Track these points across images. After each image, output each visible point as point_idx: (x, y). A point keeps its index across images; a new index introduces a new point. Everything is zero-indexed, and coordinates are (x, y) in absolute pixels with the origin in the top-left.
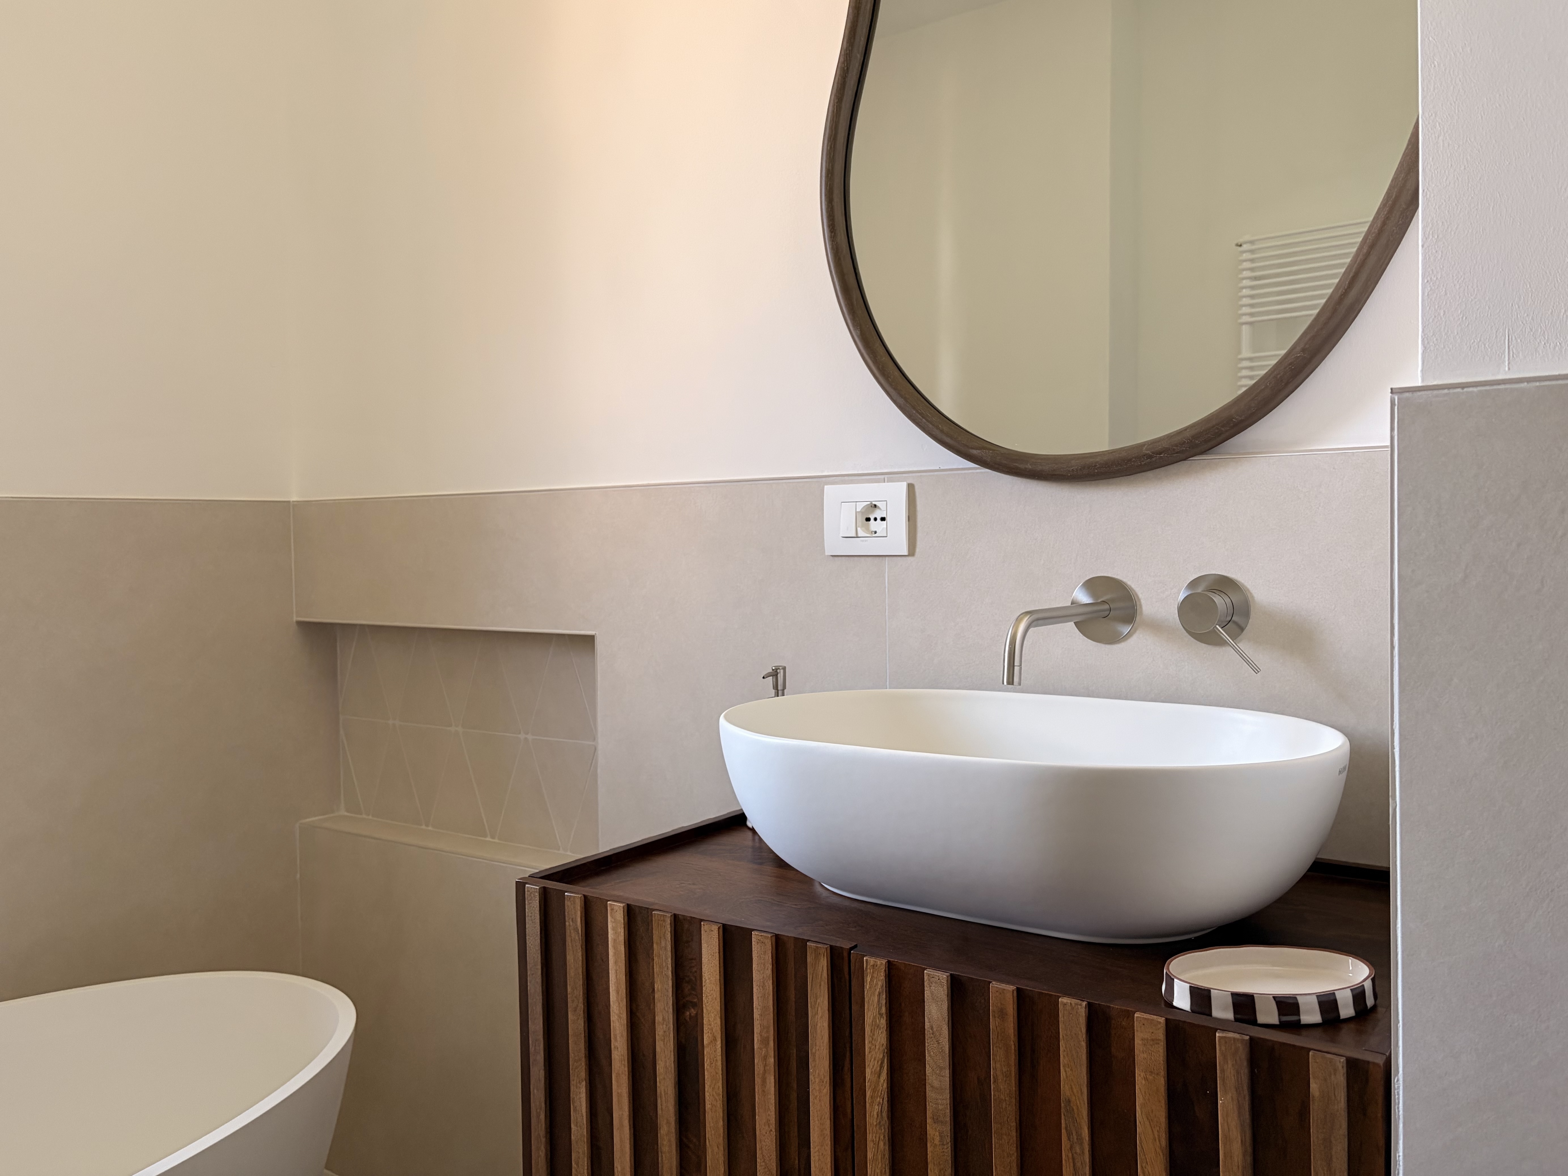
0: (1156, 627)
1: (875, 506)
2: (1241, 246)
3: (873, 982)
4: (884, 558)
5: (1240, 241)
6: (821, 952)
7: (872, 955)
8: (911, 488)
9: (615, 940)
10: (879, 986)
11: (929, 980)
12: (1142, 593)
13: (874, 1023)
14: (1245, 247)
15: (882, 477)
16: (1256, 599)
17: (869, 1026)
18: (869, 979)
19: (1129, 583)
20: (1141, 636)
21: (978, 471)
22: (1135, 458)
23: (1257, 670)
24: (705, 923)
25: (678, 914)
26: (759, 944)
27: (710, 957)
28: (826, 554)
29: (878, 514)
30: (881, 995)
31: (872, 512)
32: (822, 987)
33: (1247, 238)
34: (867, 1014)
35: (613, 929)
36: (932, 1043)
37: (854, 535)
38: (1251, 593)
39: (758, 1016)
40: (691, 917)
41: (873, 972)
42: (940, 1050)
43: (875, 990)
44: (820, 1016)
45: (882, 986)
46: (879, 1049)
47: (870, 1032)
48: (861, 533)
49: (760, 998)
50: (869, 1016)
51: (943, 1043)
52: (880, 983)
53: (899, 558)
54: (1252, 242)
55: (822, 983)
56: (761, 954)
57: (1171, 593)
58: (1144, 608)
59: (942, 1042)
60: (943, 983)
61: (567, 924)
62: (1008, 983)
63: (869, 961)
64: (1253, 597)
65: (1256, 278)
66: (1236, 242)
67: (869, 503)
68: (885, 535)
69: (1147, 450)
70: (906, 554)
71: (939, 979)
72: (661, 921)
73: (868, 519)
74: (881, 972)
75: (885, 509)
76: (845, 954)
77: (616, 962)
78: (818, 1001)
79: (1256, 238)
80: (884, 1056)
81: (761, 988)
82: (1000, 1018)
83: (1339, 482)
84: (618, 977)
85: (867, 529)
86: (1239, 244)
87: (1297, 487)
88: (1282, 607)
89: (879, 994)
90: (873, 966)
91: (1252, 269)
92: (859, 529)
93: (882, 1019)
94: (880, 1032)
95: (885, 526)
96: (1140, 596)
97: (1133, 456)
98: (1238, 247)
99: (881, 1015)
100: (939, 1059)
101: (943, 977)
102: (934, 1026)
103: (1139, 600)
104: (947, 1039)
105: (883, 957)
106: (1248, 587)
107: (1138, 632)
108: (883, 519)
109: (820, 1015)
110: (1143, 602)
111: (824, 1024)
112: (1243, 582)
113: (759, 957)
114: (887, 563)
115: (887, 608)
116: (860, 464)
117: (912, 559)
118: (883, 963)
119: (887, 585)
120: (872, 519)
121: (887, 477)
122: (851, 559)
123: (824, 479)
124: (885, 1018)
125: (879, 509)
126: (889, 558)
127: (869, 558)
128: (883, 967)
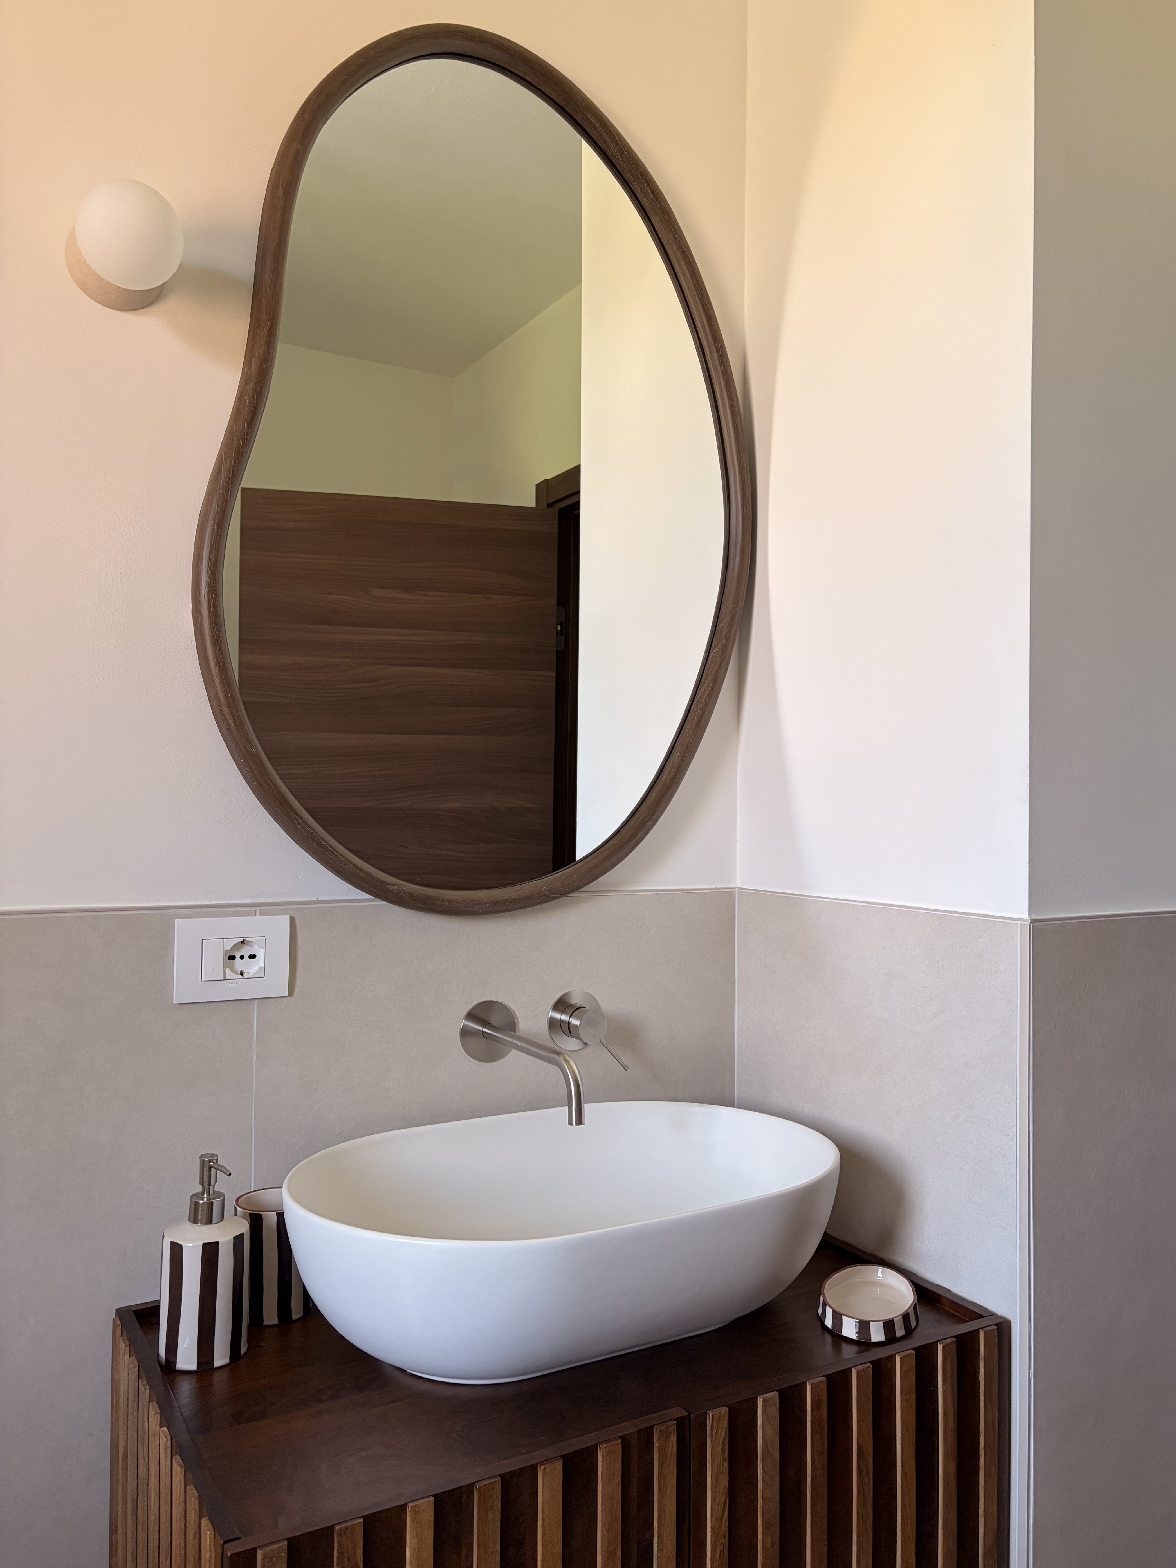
1: (242, 940)
3: (718, 1433)
4: (253, 1000)
6: (669, 1431)
7: (713, 1408)
8: (292, 920)
10: (723, 1434)
11: (765, 1405)
12: (519, 1012)
13: (718, 1471)
18: (714, 1433)
21: (370, 903)
22: (536, 897)
23: (626, 1068)
24: (546, 1466)
26: (608, 1456)
27: (552, 1499)
28: (173, 1003)
29: (246, 951)
30: (725, 1441)
31: (238, 949)
32: (671, 1465)
36: (767, 1460)
37: (223, 979)
41: (716, 1425)
42: (773, 1463)
43: (720, 1439)
45: (726, 1432)
46: (722, 1493)
48: (228, 974)
49: (607, 1512)
50: (713, 1468)
53: (274, 1000)
55: (672, 1460)
56: (611, 1465)
57: (542, 1011)
58: (521, 1025)
59: (774, 1455)
60: (776, 1401)
63: (711, 1415)
68: (263, 976)
69: (546, 890)
70: (286, 995)
71: (773, 1400)
73: (232, 958)
74: (725, 1421)
75: (260, 946)
76: (688, 1422)
78: (667, 1480)
80: (726, 1497)
81: (609, 1501)
82: (817, 1408)
85: (235, 971)
87: (630, 919)
89: (723, 1441)
90: (718, 1418)
92: (227, 970)
93: (725, 1463)
94: (723, 1476)
96: (519, 1016)
97: (535, 895)
99: (724, 1460)
100: (772, 1471)
101: (774, 1396)
102: (768, 1444)
103: (518, 1019)
104: (778, 1450)
105: (724, 1404)
108: (252, 957)
109: (668, 1493)
111: (673, 1500)
113: (608, 1470)
114: (256, 1007)
115: (255, 1057)
116: (215, 893)
117: (290, 999)
118: (726, 1411)
119: (255, 1032)
120: (238, 958)
121: (258, 909)
122: (207, 1005)
123: (170, 911)
124: (728, 1461)
125: (248, 945)
126: (260, 1000)
127: (233, 1002)
128: (727, 1414)
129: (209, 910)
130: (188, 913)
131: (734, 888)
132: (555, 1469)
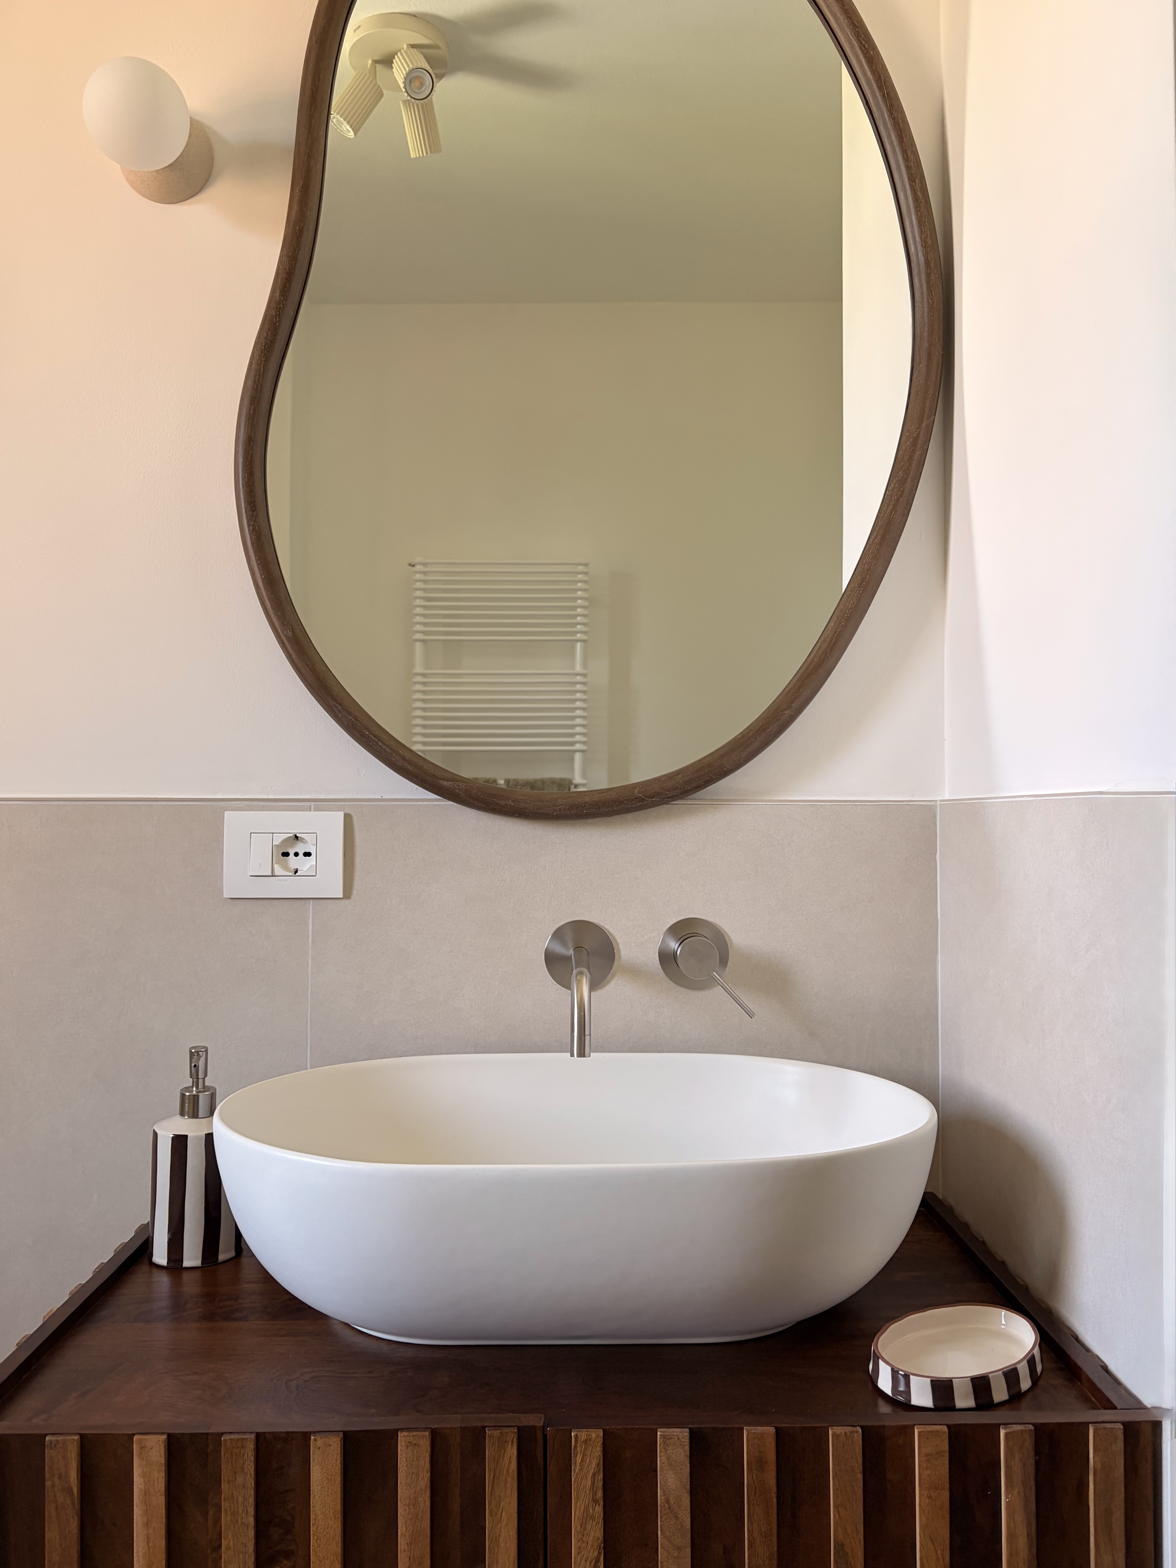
0: (635, 972)
1: (296, 837)
2: (413, 566)
3: (586, 1461)
4: (308, 901)
5: (413, 562)
6: (508, 1440)
7: (580, 1427)
8: (348, 818)
9: (146, 1493)
10: (594, 1466)
11: (664, 1443)
12: (620, 938)
13: (585, 1513)
14: (418, 568)
15: (308, 804)
16: (733, 941)
17: (578, 1519)
18: (579, 1459)
19: (607, 927)
20: (619, 982)
21: (439, 803)
22: (627, 800)
23: (751, 1015)
24: (318, 1437)
25: (264, 1433)
26: (409, 1448)
27: (325, 1482)
28: (224, 897)
29: (301, 848)
30: (597, 1475)
31: (292, 846)
32: (509, 1484)
33: (419, 559)
34: (576, 1505)
35: (144, 1475)
36: (668, 1520)
37: (270, 874)
38: (729, 937)
39: (406, 1547)
40: (288, 1432)
41: (585, 1449)
42: (680, 1527)
43: (588, 1472)
44: (504, 1524)
45: (598, 1464)
46: (592, 1546)
47: (579, 1527)
48: (278, 870)
49: (408, 1522)
50: (578, 1506)
51: (684, 1516)
52: (594, 1462)
53: (329, 901)
54: (425, 564)
55: (509, 1479)
56: (413, 1461)
57: (650, 937)
58: (622, 953)
59: (682, 1516)
60: (684, 1442)
61: (48, 1483)
62: (767, 1425)
63: (578, 1435)
64: (730, 939)
65: (428, 599)
66: (410, 562)
67: (291, 835)
68: (315, 874)
69: (639, 792)
70: (342, 896)
71: (678, 1439)
72: (238, 1448)
73: (286, 854)
74: (597, 1447)
75: (315, 844)
76: (539, 1435)
77: (147, 1524)
78: (502, 1504)
79: (428, 561)
80: (599, 1553)
81: (411, 1507)
82: (758, 1468)
83: (809, 832)
84: (151, 1544)
85: (286, 867)
86: (413, 564)
87: (772, 835)
88: (758, 949)
89: (594, 1474)
90: (586, 1441)
91: (425, 590)
92: (276, 866)
93: (597, 1506)
94: (594, 1523)
95: (315, 863)
96: (619, 940)
97: (625, 798)
98: (411, 567)
99: (595, 1501)
100: (678, 1538)
101: (682, 1435)
102: (671, 1499)
103: (618, 944)
104: (689, 1511)
105: (596, 1426)
106: (726, 930)
107: (616, 978)
108: (308, 854)
109: (504, 1521)
110: (621, 947)
111: (511, 1533)
112: (721, 925)
113: (409, 1466)
114: (311, 907)
115: (310, 961)
116: (272, 787)
117: (347, 902)
118: (598, 1435)
119: (311, 934)
120: (292, 854)
121: (312, 804)
122: (260, 902)
123: (221, 803)
124: (602, 1503)
125: (303, 842)
126: (314, 900)
127: (286, 901)
128: (601, 1440)
129: (261, 803)
130: (239, 805)
131: (936, 801)
132: (330, 1445)
